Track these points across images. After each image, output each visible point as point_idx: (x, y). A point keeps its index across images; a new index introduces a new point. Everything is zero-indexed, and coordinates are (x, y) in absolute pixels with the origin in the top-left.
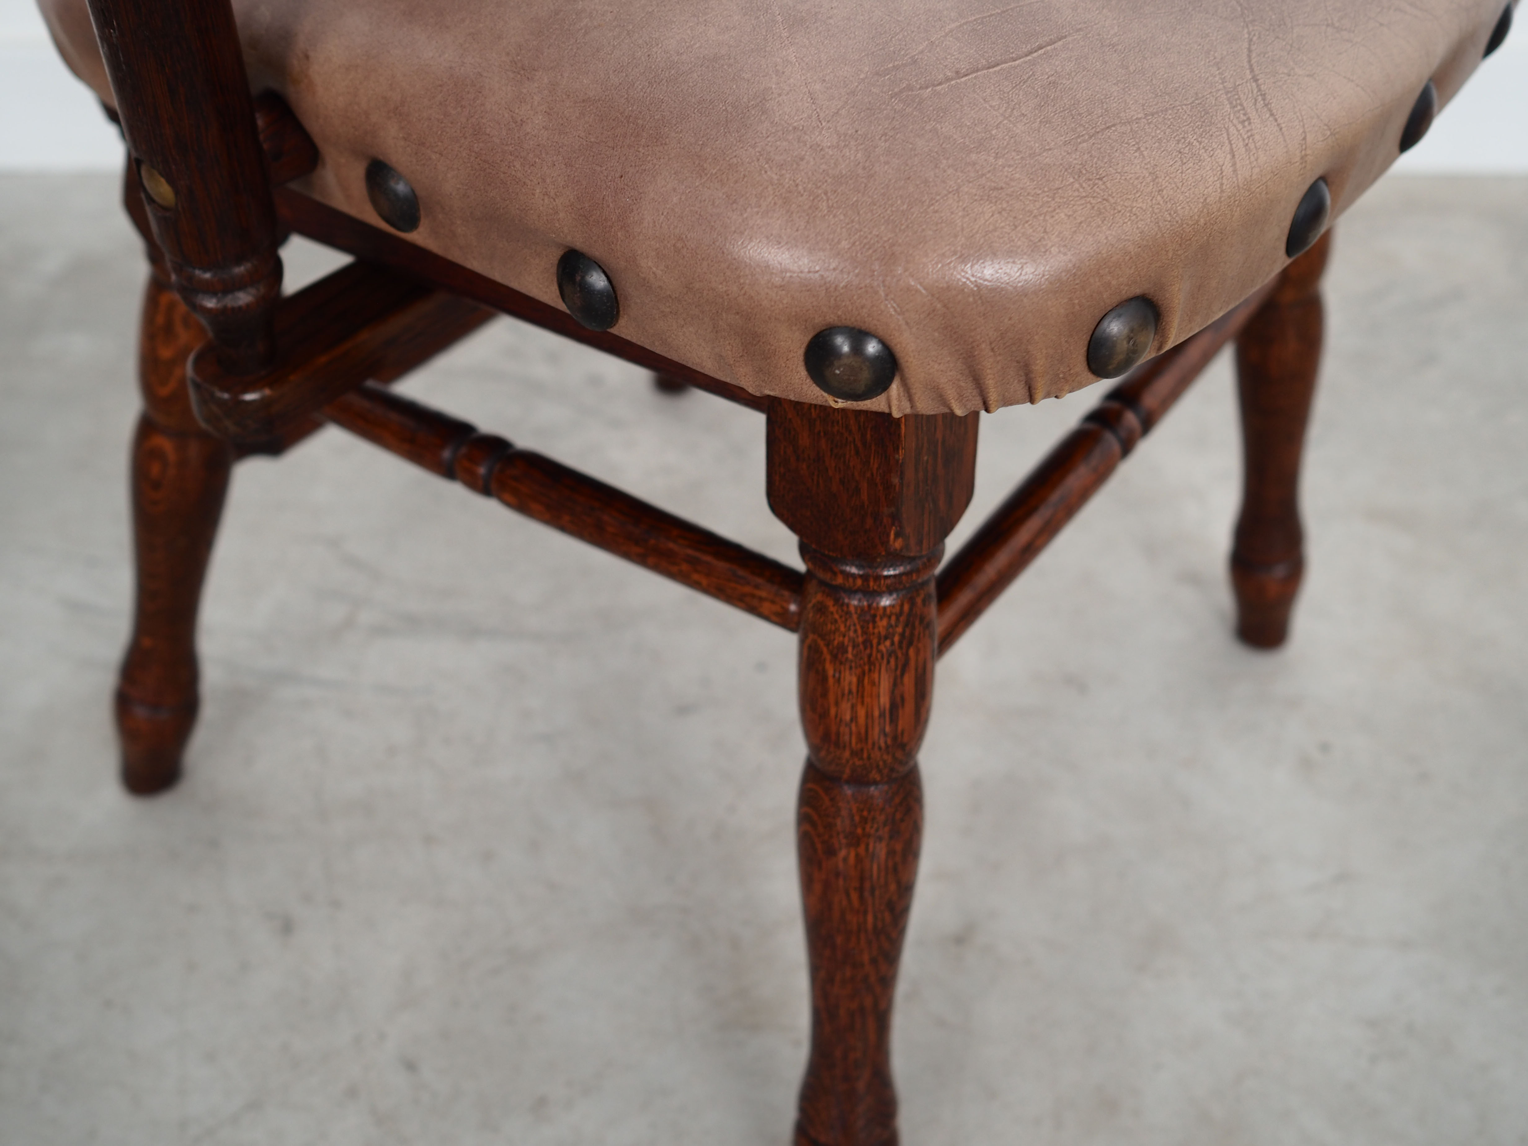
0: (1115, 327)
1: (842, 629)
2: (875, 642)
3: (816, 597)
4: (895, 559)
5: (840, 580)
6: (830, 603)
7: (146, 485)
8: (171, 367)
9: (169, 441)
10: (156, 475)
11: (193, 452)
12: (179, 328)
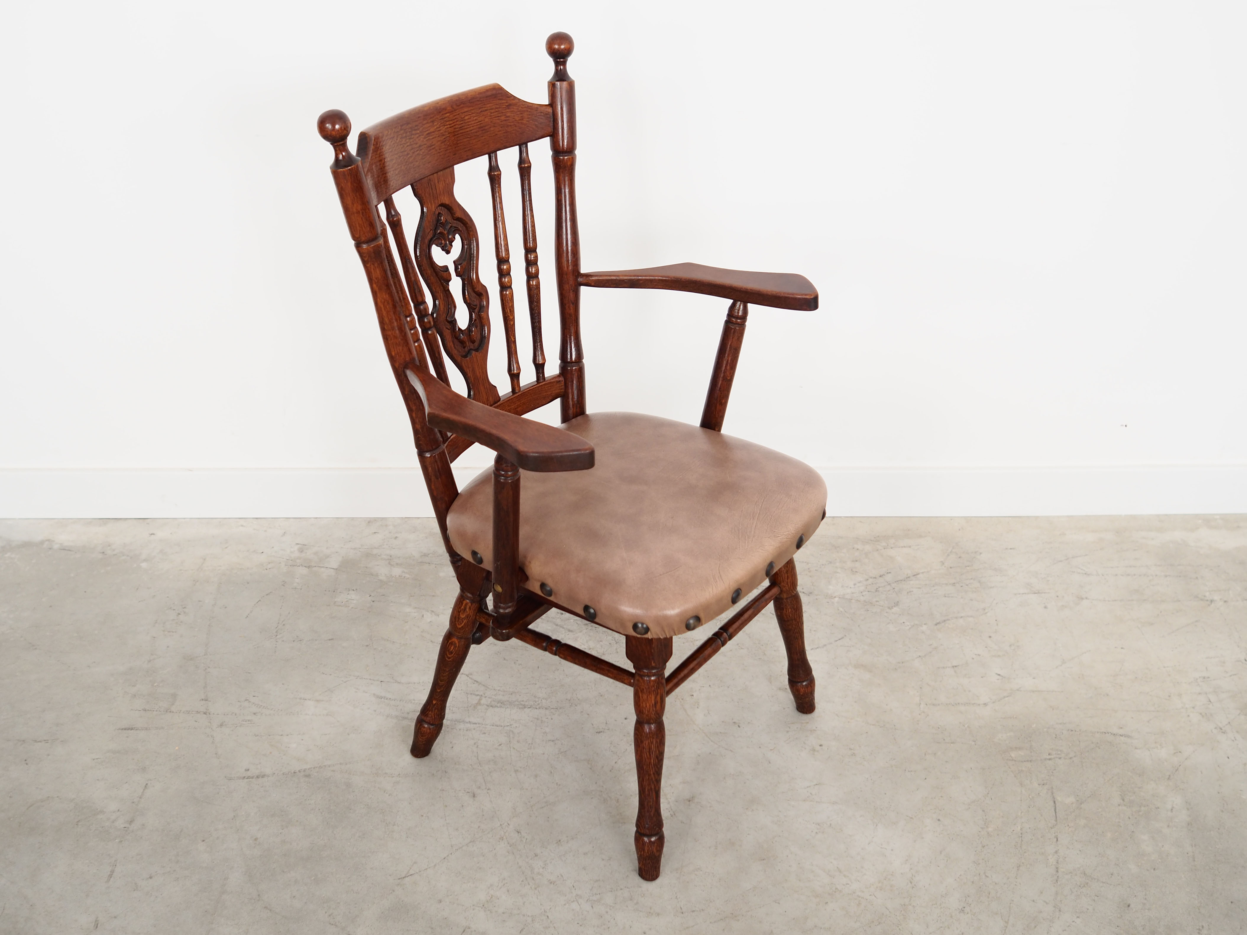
0: (691, 621)
1: (643, 684)
3: (637, 677)
4: (654, 668)
5: (642, 673)
6: (640, 679)
7: (447, 652)
8: (463, 620)
9: (457, 640)
10: (452, 650)
11: (463, 643)
12: (468, 609)
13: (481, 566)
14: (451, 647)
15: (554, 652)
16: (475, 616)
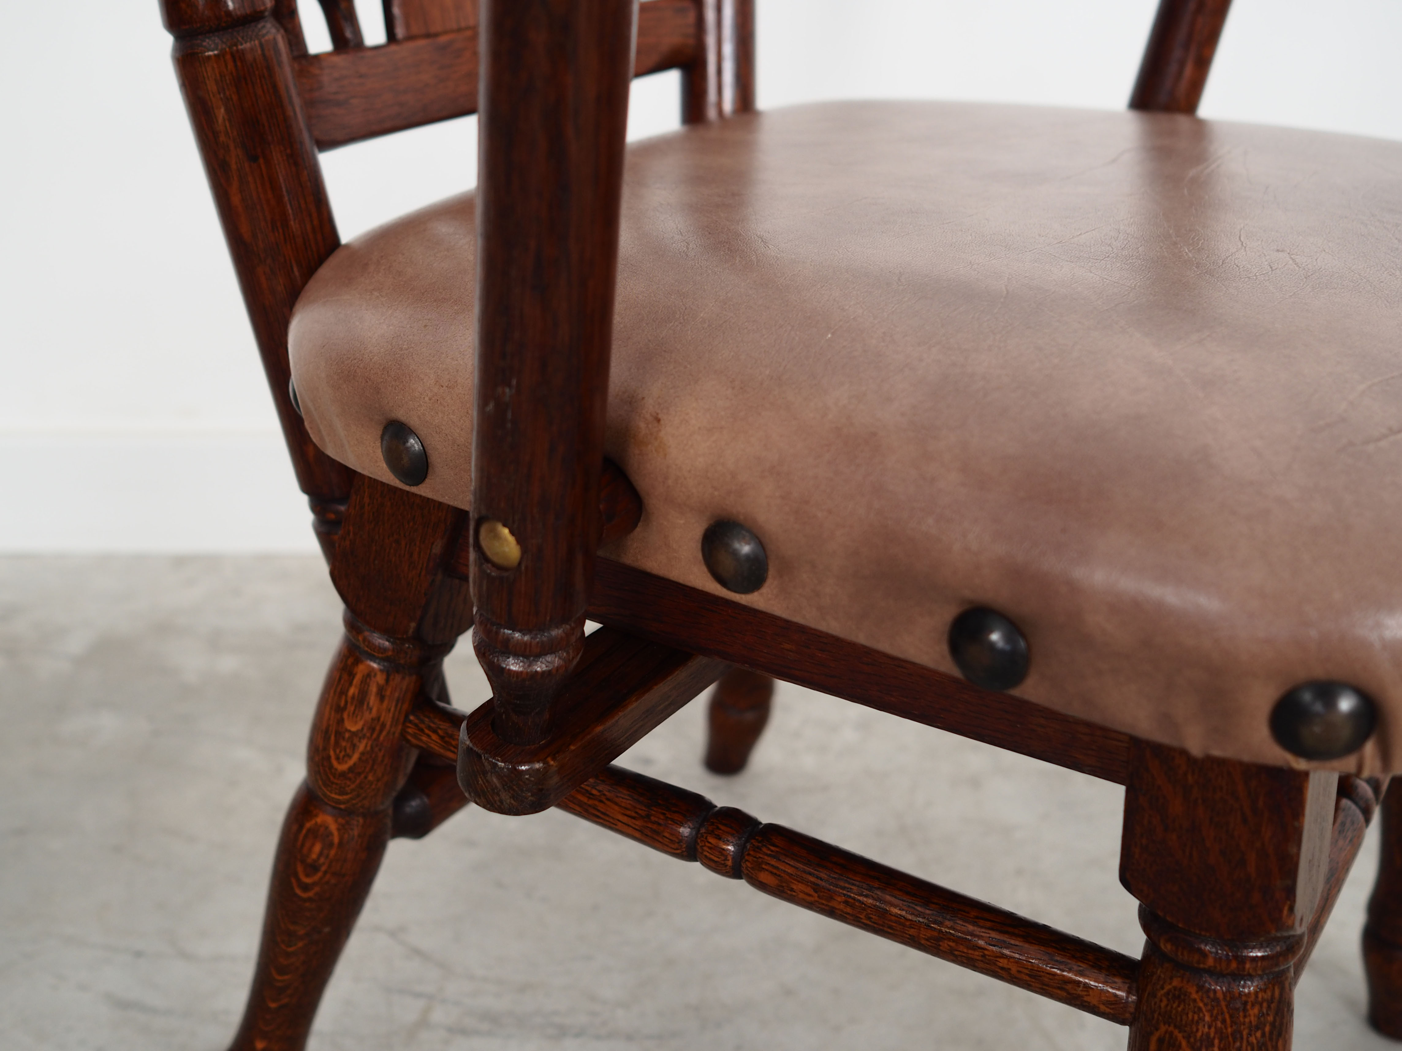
1: (1208, 1018)
2: (1245, 1033)
6: (1192, 989)
7: (300, 869)
8: (356, 740)
9: (336, 821)
10: (314, 856)
11: (356, 832)
12: (372, 699)
13: (423, 490)
14: (313, 845)
15: (729, 863)
16: (400, 727)
